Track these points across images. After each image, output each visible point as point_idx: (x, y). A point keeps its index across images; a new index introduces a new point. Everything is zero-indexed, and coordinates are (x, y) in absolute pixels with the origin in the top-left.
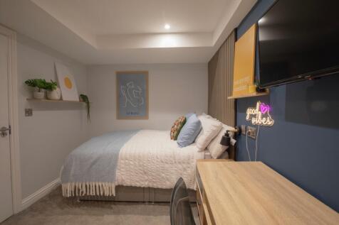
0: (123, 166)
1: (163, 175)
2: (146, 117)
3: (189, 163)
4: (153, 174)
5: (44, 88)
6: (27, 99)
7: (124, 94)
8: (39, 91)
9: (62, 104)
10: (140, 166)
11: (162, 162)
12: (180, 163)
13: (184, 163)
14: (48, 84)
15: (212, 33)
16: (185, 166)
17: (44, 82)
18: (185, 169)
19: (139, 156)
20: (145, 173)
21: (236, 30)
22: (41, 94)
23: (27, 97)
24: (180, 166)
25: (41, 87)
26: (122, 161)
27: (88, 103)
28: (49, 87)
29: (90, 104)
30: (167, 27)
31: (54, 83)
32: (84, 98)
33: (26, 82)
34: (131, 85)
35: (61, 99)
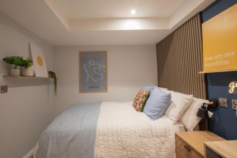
0: (101, 142)
1: (142, 150)
2: (106, 89)
3: (166, 136)
4: (133, 149)
5: (21, 66)
6: (4, 76)
7: (86, 71)
8: (16, 68)
9: (35, 81)
10: (119, 141)
11: (140, 136)
12: (157, 136)
13: (161, 136)
14: (24, 61)
15: (168, 19)
16: (163, 139)
17: (21, 59)
18: (163, 143)
19: (117, 132)
20: (124, 149)
21: (201, 13)
22: (17, 71)
23: (4, 74)
24: (157, 139)
25: (17, 64)
26: (101, 138)
27: (55, 79)
28: (25, 64)
29: (57, 80)
30: (133, 12)
31: (29, 61)
32: (52, 74)
33: (4, 59)
34: (92, 63)
35: (34, 76)
